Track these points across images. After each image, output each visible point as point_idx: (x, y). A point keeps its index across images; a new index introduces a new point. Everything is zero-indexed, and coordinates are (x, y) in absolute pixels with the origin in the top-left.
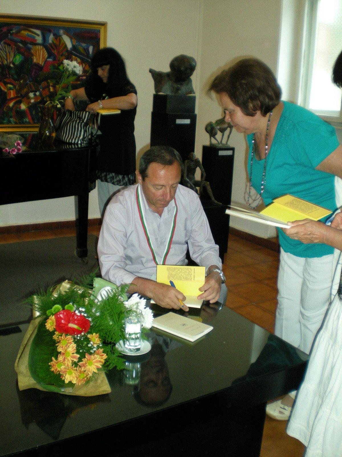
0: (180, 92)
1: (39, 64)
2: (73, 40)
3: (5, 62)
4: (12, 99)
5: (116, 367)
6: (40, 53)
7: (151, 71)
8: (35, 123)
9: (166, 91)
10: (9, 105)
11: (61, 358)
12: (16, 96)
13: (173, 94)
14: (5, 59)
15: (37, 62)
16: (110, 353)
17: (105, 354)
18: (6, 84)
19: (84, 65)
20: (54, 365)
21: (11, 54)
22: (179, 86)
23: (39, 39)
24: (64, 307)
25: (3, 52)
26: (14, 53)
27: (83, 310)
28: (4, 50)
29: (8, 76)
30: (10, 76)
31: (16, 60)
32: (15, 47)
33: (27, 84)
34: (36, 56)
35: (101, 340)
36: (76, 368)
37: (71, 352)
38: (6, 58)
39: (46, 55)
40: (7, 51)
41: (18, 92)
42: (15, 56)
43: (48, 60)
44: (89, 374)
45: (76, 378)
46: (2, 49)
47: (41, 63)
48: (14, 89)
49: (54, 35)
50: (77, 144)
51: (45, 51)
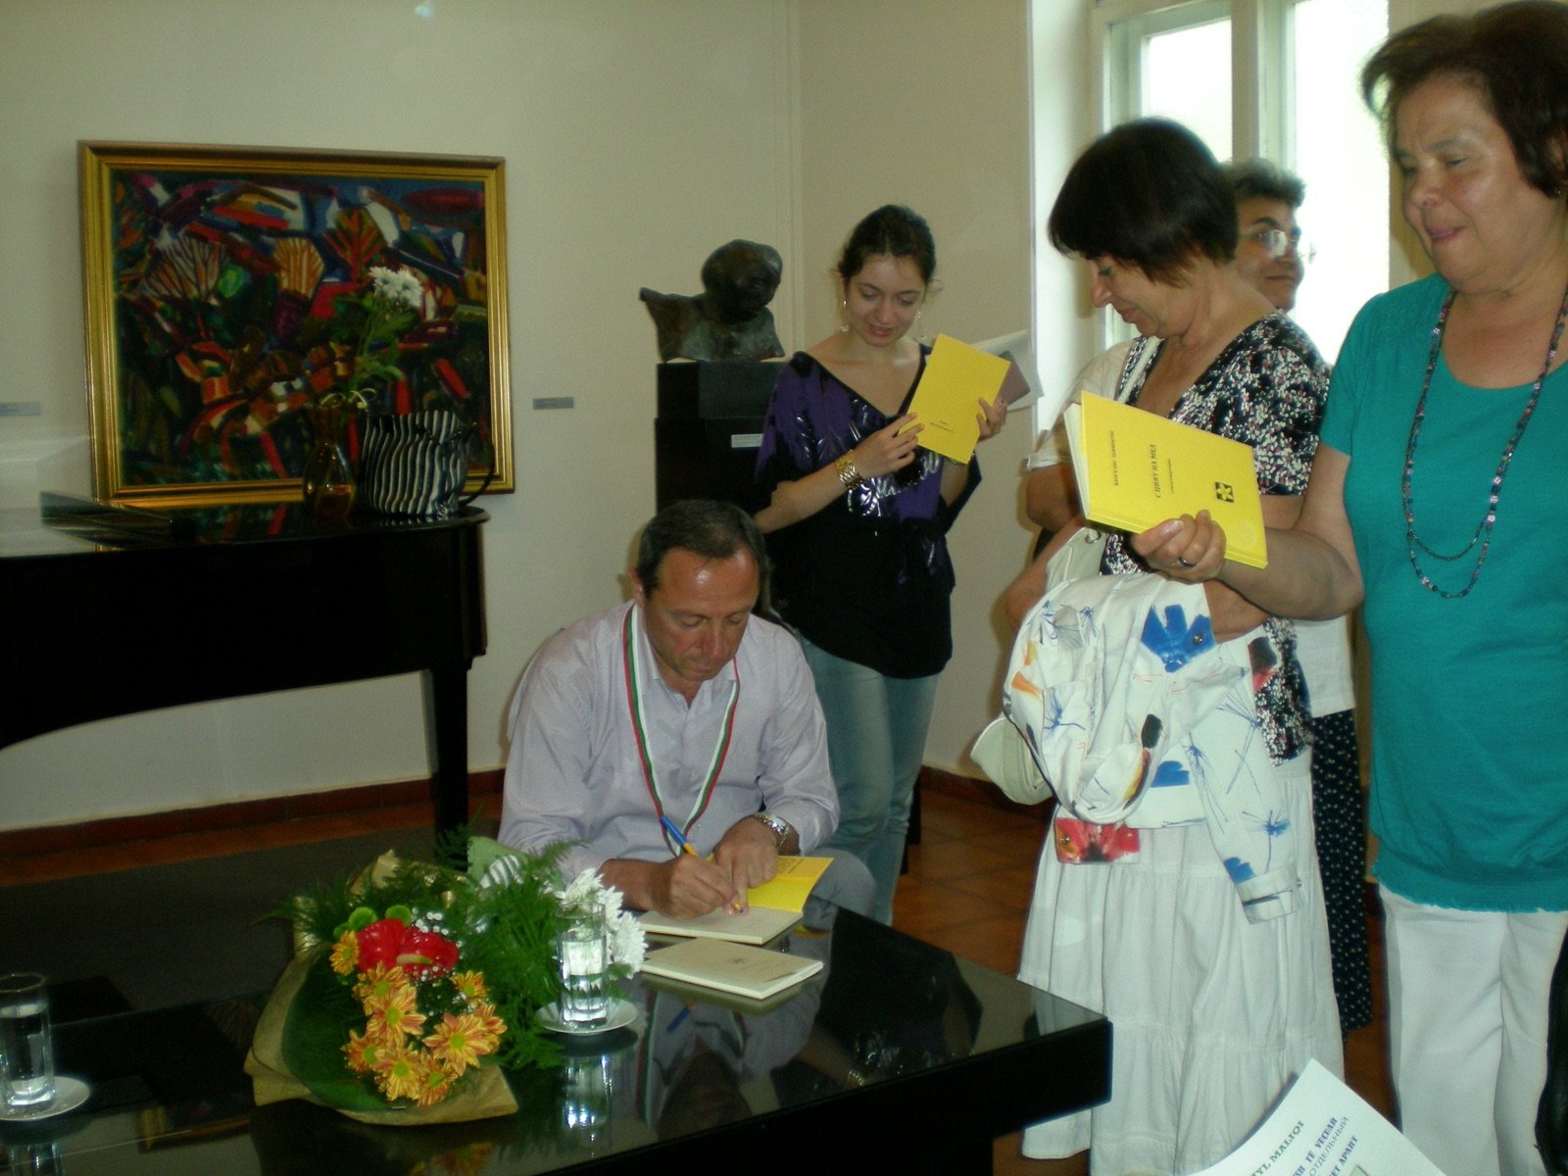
0: (737, 352)
1: (299, 293)
2: (401, 218)
3: (194, 293)
4: (217, 405)
5: (534, 1063)
6: (301, 261)
7: (646, 296)
8: (291, 476)
9: (695, 350)
10: (209, 423)
11: (373, 1026)
12: (229, 393)
13: (718, 360)
14: (192, 282)
15: (292, 288)
16: (517, 1024)
17: (502, 1021)
18: (197, 357)
19: (439, 292)
20: (354, 1051)
21: (210, 267)
22: (733, 334)
23: (297, 219)
24: (384, 913)
25: (186, 262)
26: (221, 263)
27: (439, 916)
28: (188, 256)
29: (202, 334)
30: (212, 334)
31: (226, 283)
32: (223, 246)
33: (263, 356)
34: (289, 272)
35: (489, 990)
36: (416, 1052)
37: (402, 1009)
38: (194, 279)
39: (320, 265)
40: (198, 259)
41: (236, 380)
42: (222, 272)
43: (325, 280)
44: (453, 1070)
45: (417, 1084)
46: (183, 255)
47: (303, 291)
48: (224, 374)
49: (343, 203)
50: (423, 516)
51: (317, 254)
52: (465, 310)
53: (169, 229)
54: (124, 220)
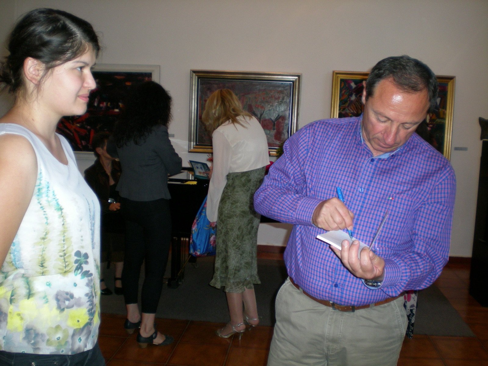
7: (480, 120)
14: (360, 109)
19: (431, 115)
46: (358, 102)
52: (438, 120)
53: (355, 95)
54: (343, 92)
